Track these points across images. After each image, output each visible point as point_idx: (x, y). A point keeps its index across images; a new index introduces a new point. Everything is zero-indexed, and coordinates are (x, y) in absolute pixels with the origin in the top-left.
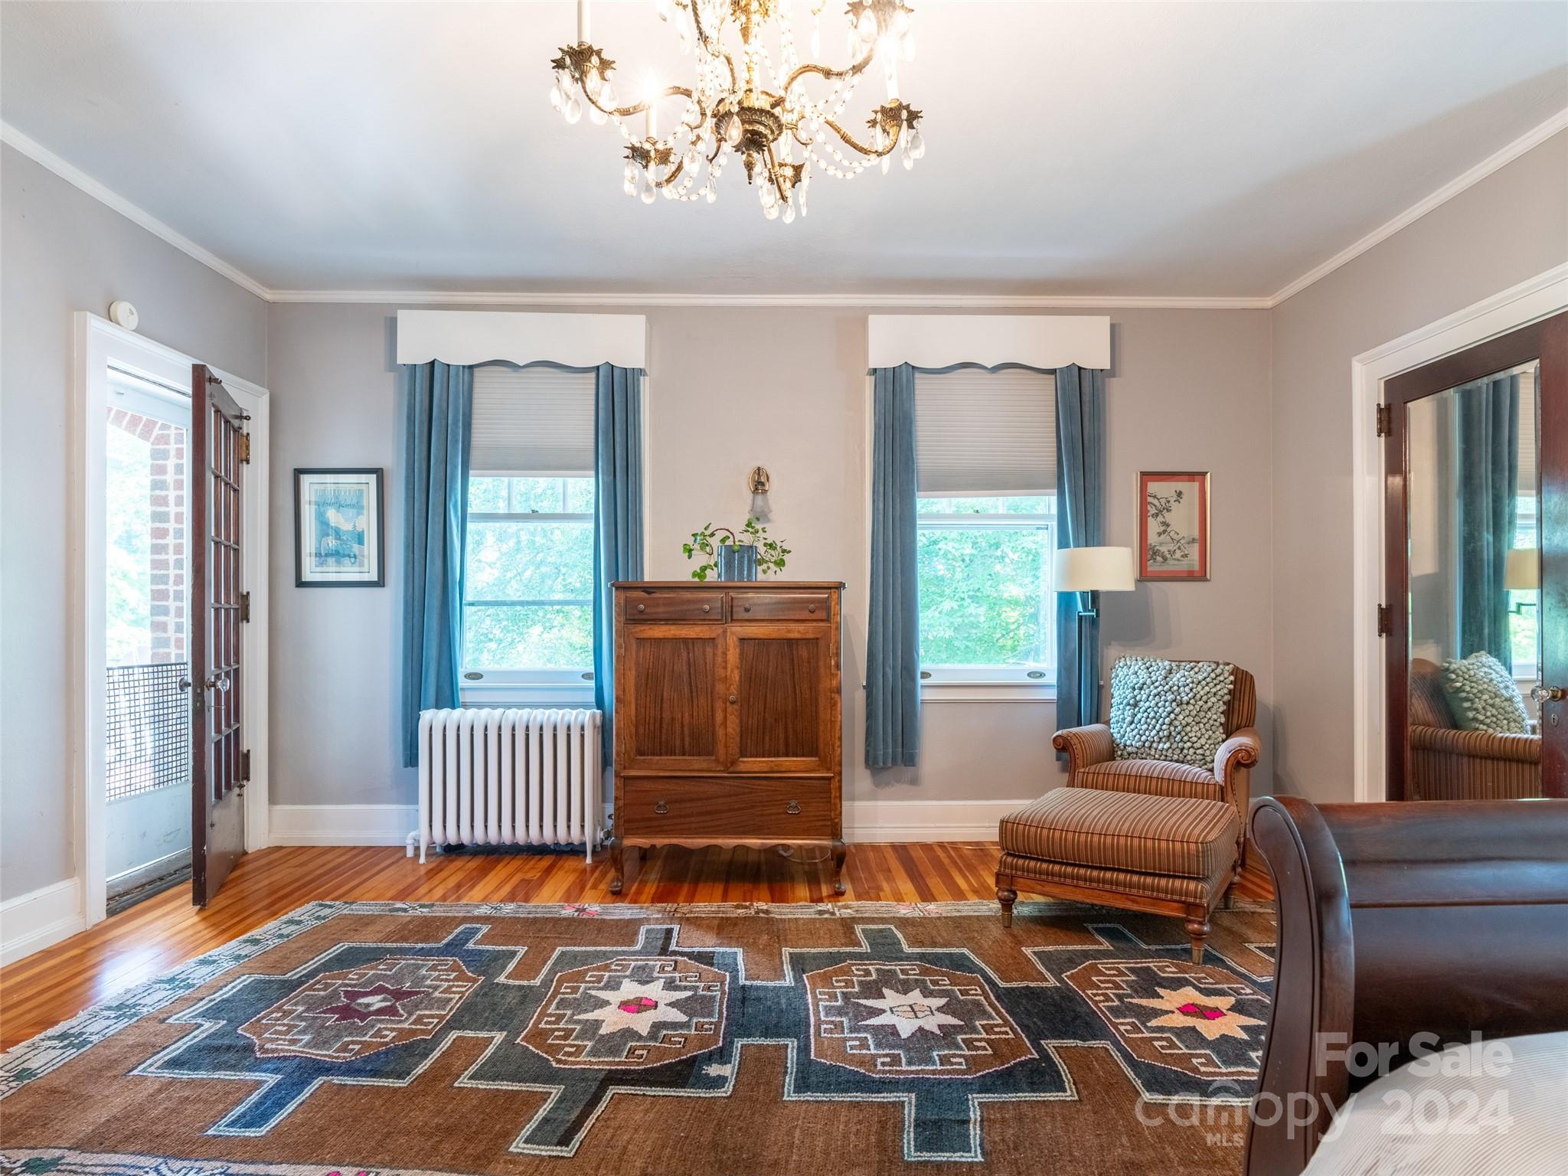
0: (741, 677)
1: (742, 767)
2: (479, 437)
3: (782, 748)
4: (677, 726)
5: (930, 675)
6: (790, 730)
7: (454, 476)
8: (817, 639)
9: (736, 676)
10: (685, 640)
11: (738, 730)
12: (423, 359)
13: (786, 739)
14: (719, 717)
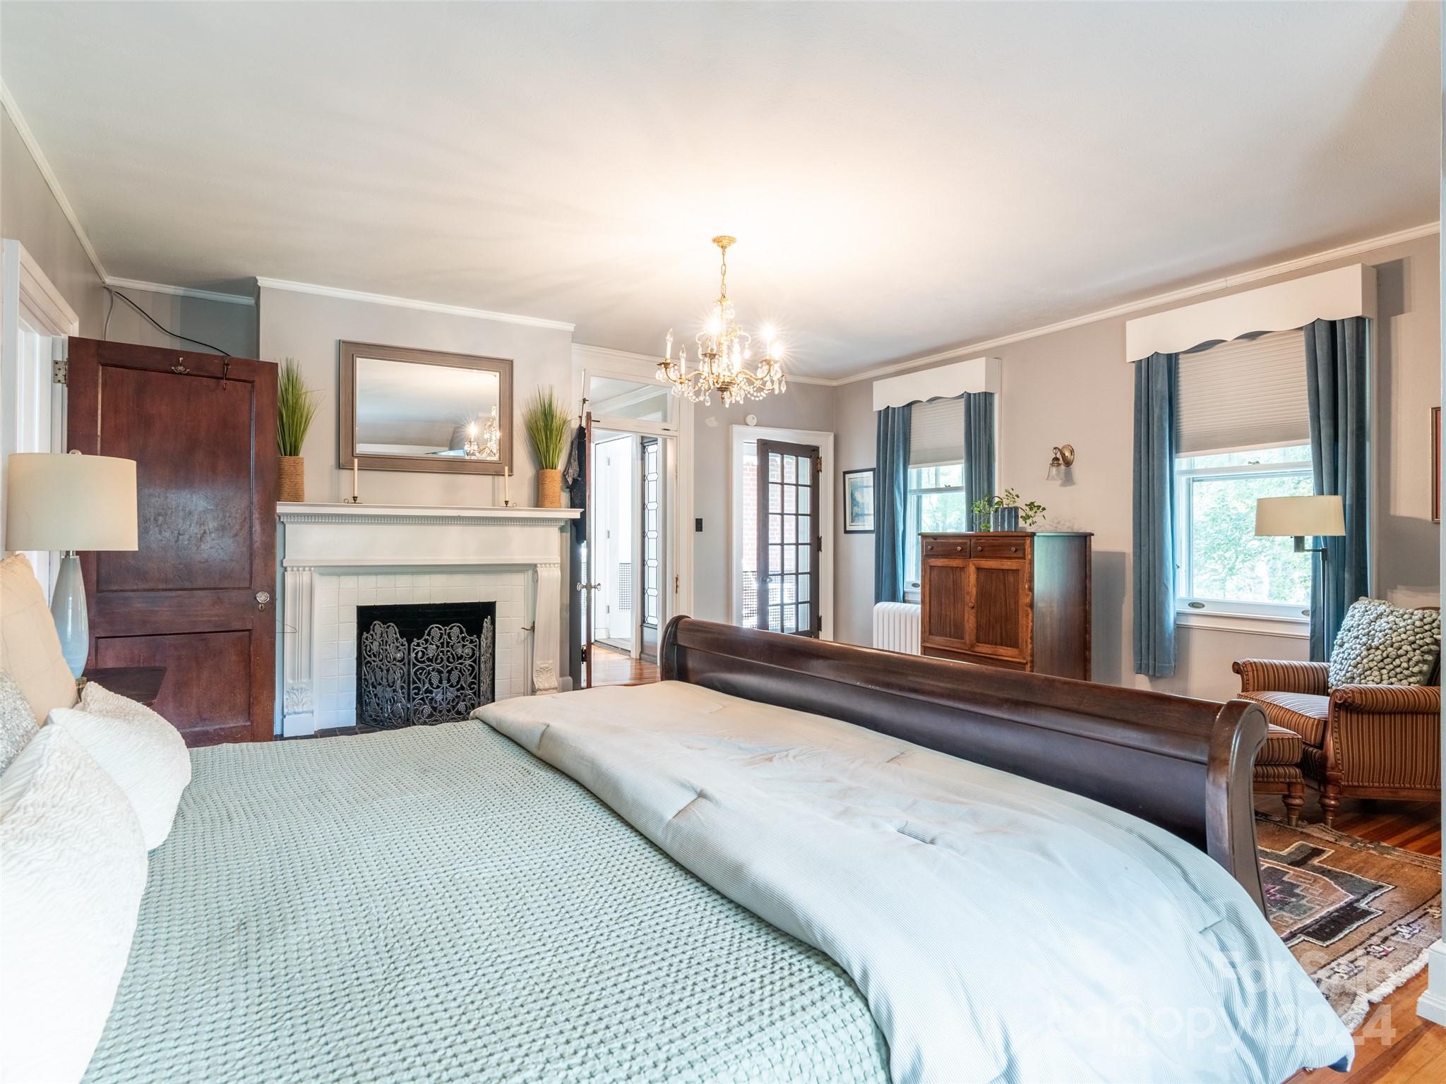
0: (977, 592)
1: (977, 649)
2: (915, 444)
3: (999, 641)
4: (948, 620)
5: (1204, 606)
6: (1004, 630)
7: (898, 471)
8: (1018, 570)
9: (974, 591)
10: (952, 568)
11: (975, 625)
12: (882, 408)
13: (1001, 633)
14: (966, 618)
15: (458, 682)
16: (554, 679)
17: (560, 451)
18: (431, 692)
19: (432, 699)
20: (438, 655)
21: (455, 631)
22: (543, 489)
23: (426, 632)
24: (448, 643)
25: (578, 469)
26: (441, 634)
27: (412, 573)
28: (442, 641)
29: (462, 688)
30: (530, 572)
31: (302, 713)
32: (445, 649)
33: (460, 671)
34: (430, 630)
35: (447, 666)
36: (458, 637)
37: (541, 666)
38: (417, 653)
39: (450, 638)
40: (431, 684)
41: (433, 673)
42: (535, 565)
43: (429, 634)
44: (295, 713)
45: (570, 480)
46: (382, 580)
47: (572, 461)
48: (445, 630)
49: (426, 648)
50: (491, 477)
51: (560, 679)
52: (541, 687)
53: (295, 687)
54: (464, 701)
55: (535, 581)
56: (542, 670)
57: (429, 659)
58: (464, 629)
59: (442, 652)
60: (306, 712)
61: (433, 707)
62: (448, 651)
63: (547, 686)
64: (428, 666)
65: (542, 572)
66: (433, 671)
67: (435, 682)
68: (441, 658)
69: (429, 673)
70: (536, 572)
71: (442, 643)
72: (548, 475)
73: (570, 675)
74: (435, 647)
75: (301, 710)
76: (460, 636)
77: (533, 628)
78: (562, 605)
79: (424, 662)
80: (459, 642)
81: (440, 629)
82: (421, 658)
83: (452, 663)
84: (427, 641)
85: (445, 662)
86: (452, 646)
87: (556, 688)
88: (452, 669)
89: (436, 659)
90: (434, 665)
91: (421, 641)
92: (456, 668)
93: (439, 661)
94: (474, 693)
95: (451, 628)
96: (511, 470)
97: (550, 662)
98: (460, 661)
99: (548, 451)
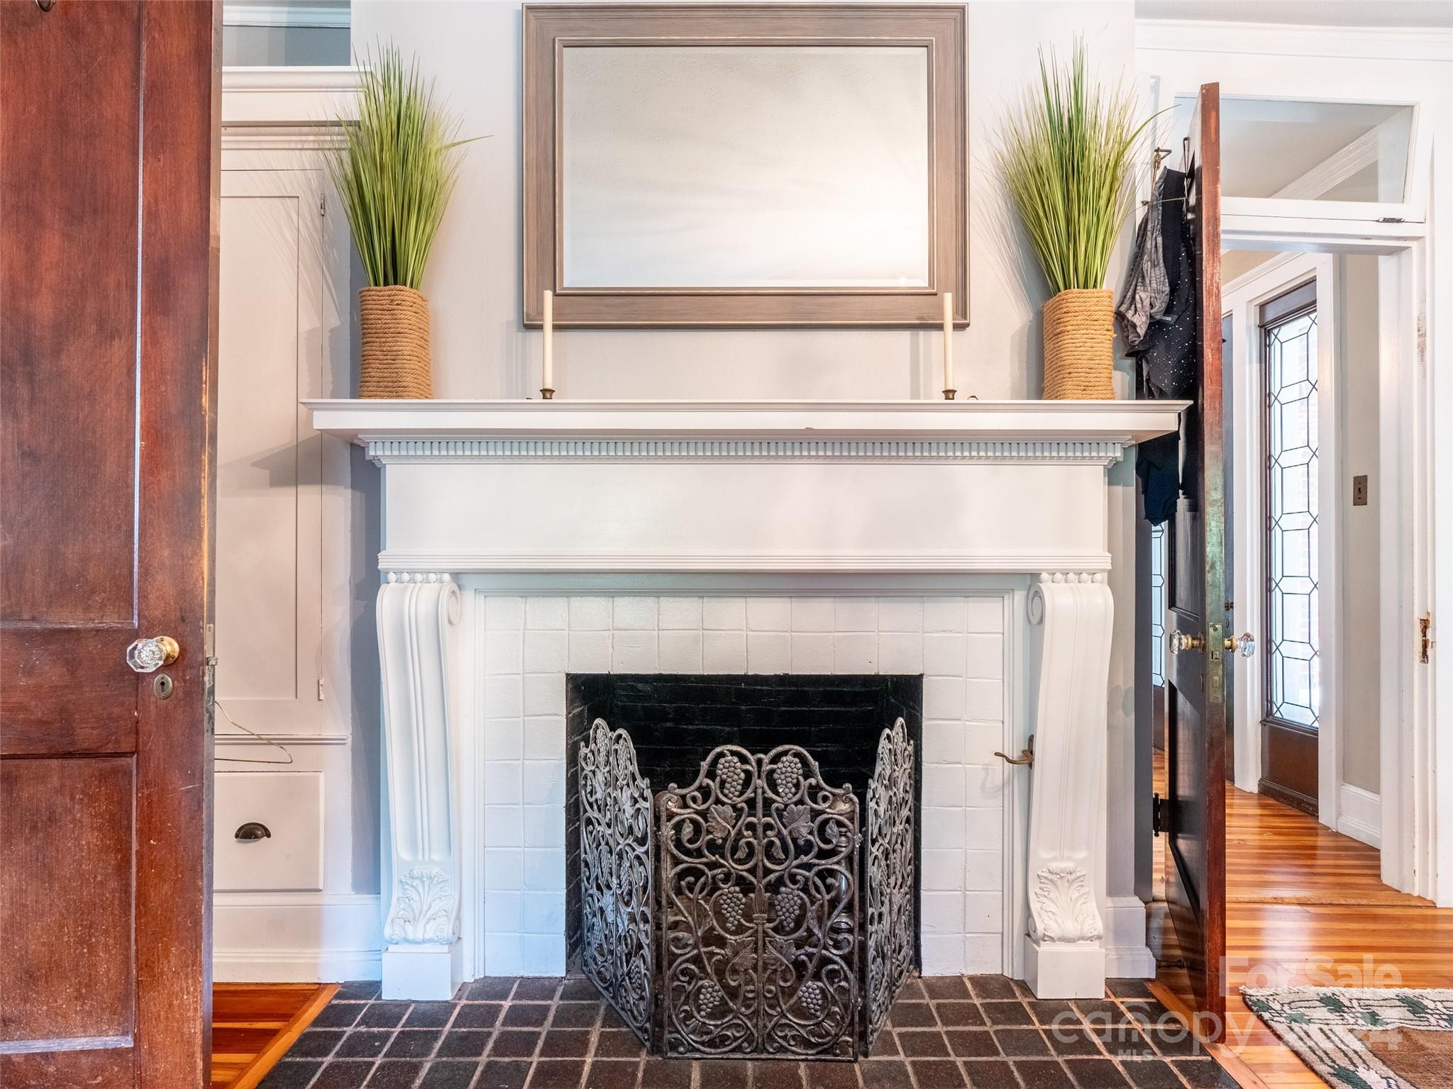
15: (799, 922)
16: (1092, 907)
17: (1109, 232)
18: (721, 942)
19: (725, 961)
20: (740, 835)
21: (789, 767)
22: (1058, 350)
23: (705, 765)
24: (768, 803)
25: (1167, 289)
26: (747, 773)
27: (701, 593)
28: (749, 794)
29: (809, 939)
30: (1019, 597)
31: (424, 942)
32: (759, 819)
33: (805, 889)
34: (714, 763)
35: (768, 872)
36: (797, 786)
37: (1055, 866)
38: (678, 827)
39: (773, 786)
40: (722, 919)
41: (725, 888)
42: (1034, 576)
43: (711, 774)
44: (406, 940)
45: (1140, 322)
46: (630, 611)
47: (1147, 265)
48: (759, 762)
49: (704, 814)
50: (906, 335)
51: (1109, 902)
52: (1054, 931)
53: (415, 873)
54: (817, 977)
55: (1035, 621)
56: (1056, 878)
57: (712, 846)
58: (815, 765)
59: (750, 826)
60: (431, 941)
61: (725, 987)
62: (768, 827)
63: (1071, 928)
64: (713, 866)
65: (1056, 596)
66: (726, 880)
67: (734, 916)
68: (749, 844)
69: (715, 888)
70: (1038, 594)
71: (751, 803)
72: (1072, 307)
73: (1136, 893)
74: (729, 810)
75: (420, 936)
76: (804, 784)
77: (1028, 755)
78: (1112, 691)
79: (698, 852)
80: (801, 802)
81: (744, 760)
82: (690, 841)
83: (780, 862)
84: (706, 792)
85: (759, 857)
86: (780, 813)
87: (1099, 938)
88: (780, 881)
89: (734, 850)
90: (729, 864)
91: (691, 791)
92: (793, 878)
93: (741, 854)
94: (847, 959)
95: (775, 760)
96: (962, 308)
97: (1081, 855)
98: (804, 859)
99: (1072, 237)
